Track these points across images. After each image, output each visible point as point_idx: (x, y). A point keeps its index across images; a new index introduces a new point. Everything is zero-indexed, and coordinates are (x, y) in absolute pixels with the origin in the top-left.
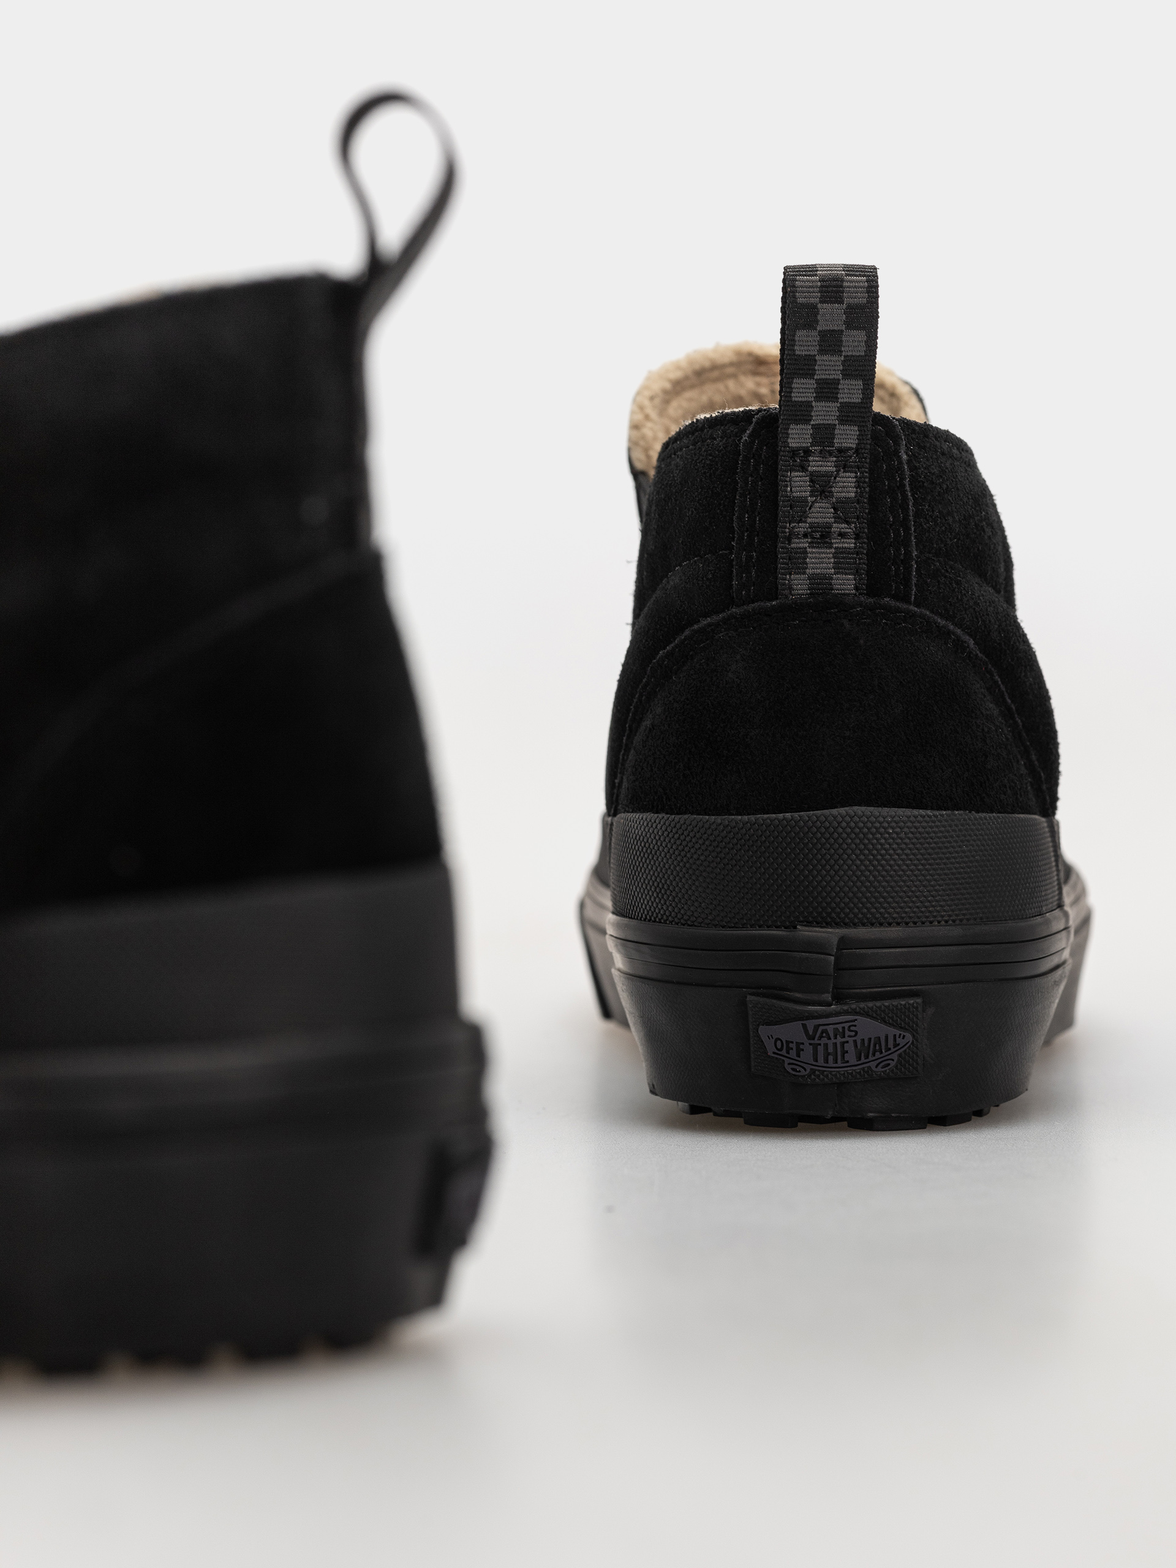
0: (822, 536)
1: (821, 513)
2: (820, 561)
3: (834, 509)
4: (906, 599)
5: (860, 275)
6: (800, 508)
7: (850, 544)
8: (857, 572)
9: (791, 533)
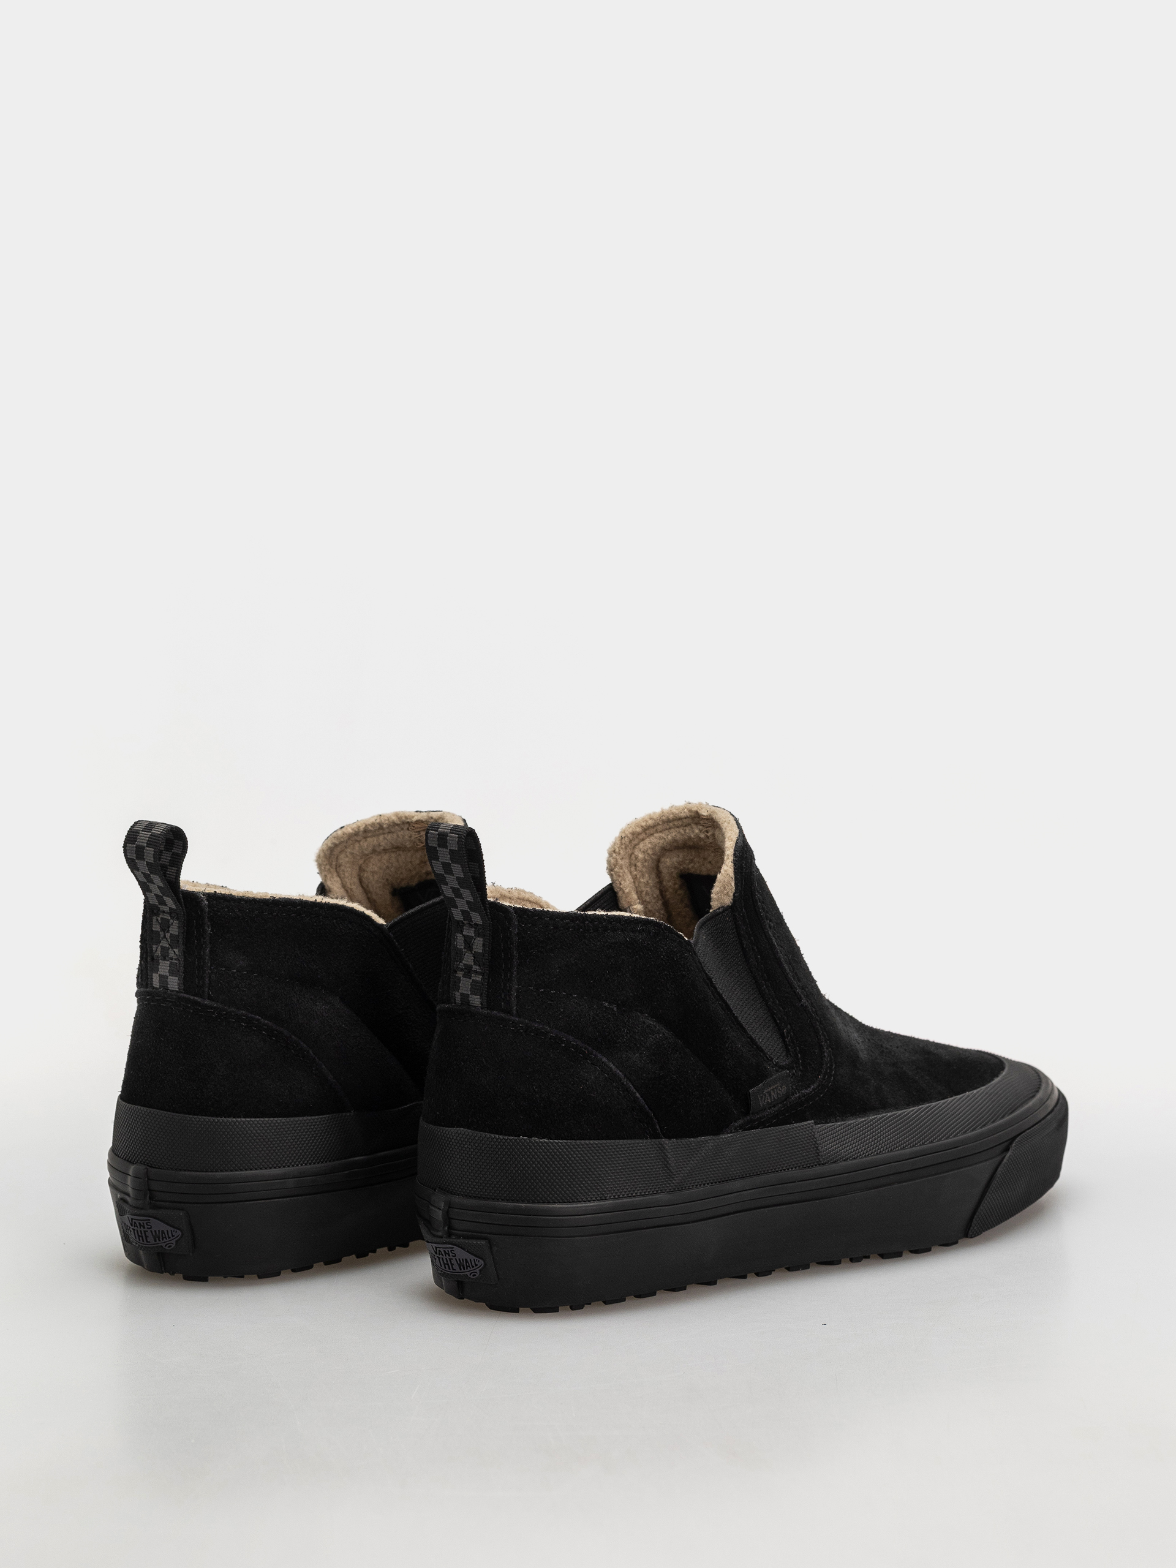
0: (468, 972)
1: (468, 959)
2: (465, 985)
3: (474, 957)
4: (509, 1012)
5: (455, 834)
6: (460, 955)
7: (479, 978)
8: (481, 995)
9: (457, 967)
